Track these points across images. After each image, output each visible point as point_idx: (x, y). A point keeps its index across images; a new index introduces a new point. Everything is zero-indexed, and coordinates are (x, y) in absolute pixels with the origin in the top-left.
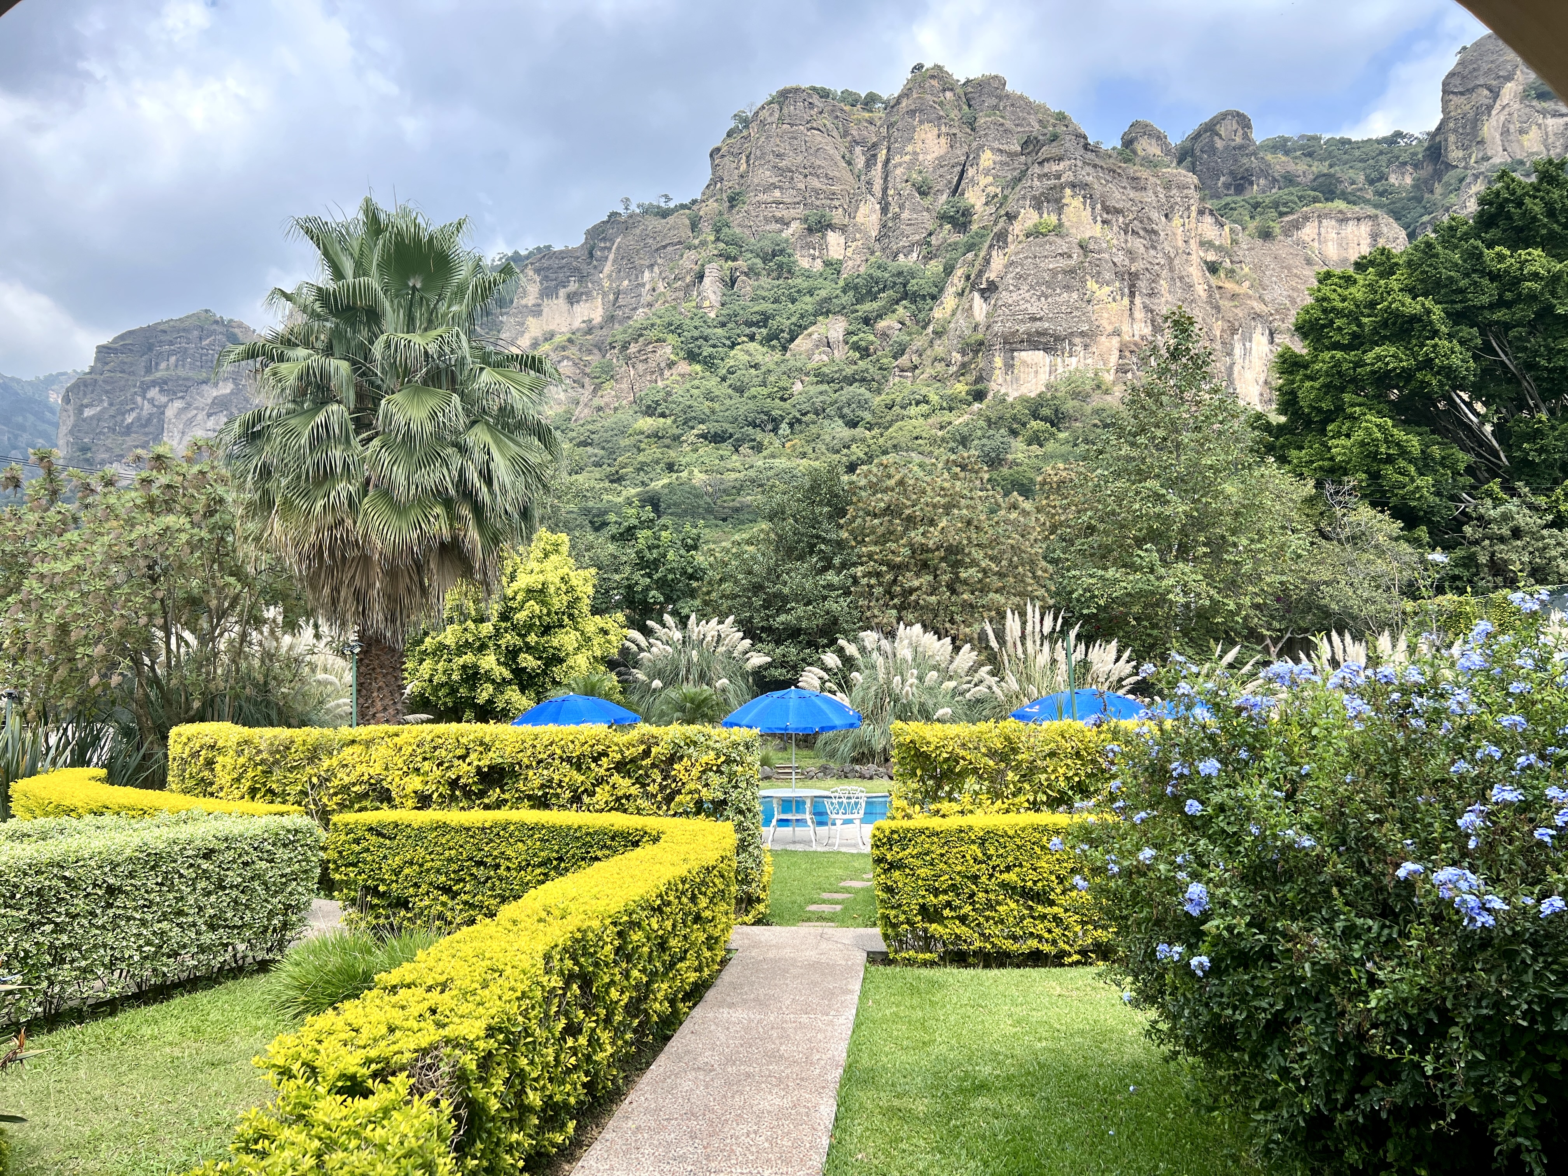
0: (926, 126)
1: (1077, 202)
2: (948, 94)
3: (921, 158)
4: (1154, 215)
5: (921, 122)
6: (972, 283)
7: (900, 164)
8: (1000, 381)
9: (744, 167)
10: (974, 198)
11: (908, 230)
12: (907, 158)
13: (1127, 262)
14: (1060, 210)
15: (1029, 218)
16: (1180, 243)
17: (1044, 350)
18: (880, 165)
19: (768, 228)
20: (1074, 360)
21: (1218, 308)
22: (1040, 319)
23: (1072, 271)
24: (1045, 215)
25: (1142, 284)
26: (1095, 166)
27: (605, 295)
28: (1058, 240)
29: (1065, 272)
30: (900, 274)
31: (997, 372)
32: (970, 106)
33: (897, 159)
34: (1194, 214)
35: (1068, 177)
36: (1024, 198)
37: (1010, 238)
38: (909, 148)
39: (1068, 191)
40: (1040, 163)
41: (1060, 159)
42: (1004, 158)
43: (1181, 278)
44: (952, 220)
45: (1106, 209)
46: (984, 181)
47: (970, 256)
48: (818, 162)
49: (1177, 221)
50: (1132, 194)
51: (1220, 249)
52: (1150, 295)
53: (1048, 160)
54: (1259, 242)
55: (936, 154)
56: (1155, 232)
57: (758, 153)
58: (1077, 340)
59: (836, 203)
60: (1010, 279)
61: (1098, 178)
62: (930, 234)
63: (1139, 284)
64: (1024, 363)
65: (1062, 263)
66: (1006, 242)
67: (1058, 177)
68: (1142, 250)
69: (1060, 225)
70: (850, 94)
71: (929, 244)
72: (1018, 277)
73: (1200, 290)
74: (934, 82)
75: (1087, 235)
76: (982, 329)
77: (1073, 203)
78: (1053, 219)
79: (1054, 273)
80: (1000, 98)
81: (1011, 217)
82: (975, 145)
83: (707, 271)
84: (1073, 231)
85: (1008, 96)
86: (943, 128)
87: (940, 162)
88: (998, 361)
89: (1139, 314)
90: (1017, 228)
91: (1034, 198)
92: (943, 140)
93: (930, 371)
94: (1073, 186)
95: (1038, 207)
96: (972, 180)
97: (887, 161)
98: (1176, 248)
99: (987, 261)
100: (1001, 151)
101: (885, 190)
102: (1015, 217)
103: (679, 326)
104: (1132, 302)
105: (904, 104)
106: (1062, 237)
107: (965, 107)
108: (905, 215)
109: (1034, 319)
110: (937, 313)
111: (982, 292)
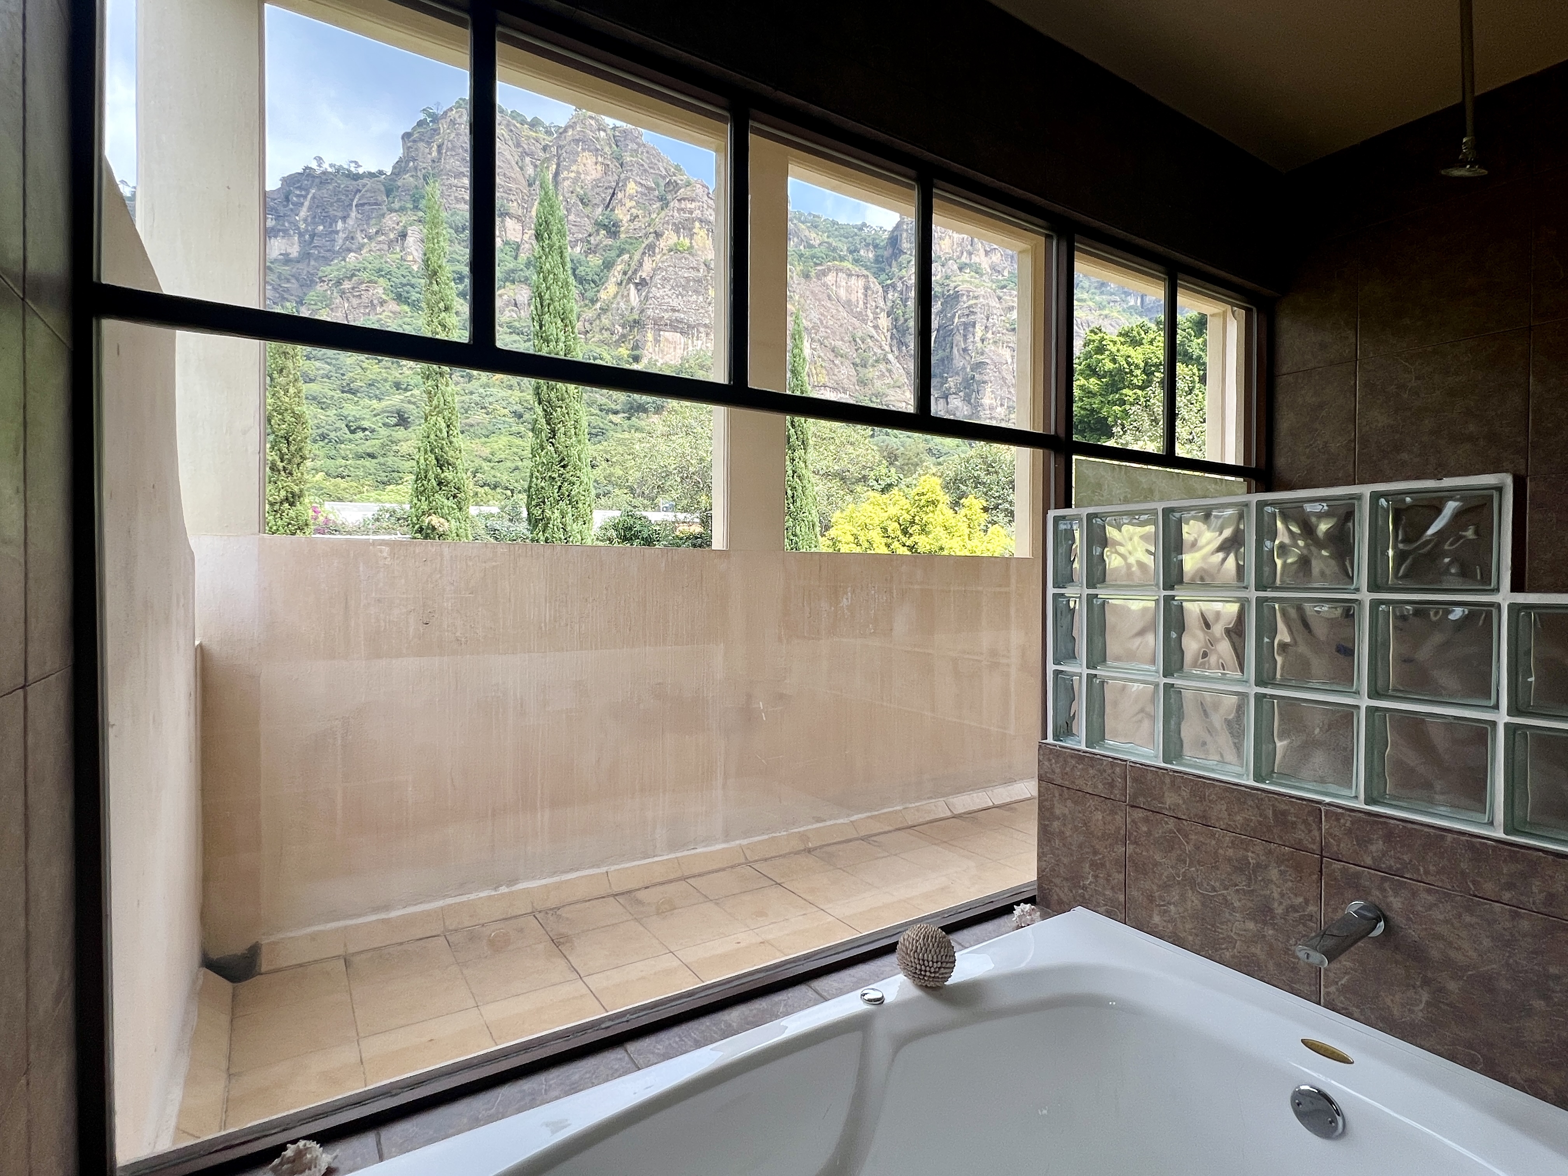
0: (586, 154)
1: (703, 233)
2: (602, 134)
3: (582, 176)
5: (583, 150)
6: (628, 278)
7: (568, 179)
8: (651, 350)
9: (435, 154)
10: (621, 214)
11: (574, 229)
12: (573, 175)
14: (691, 236)
15: (670, 238)
17: (681, 333)
19: (458, 206)
20: (700, 342)
22: (678, 311)
23: (699, 281)
24: (681, 238)
28: (691, 258)
29: (694, 280)
31: (649, 344)
32: (617, 146)
33: (565, 174)
35: (697, 214)
36: (668, 223)
37: (657, 250)
38: (574, 168)
39: (697, 224)
40: (680, 201)
41: (693, 200)
42: (643, 190)
44: (605, 227)
46: (630, 204)
47: (626, 257)
53: (684, 199)
54: (803, 280)
55: (594, 177)
57: (450, 145)
58: (702, 329)
59: (513, 198)
60: (657, 279)
62: (590, 235)
64: (667, 340)
65: (693, 274)
66: (654, 252)
67: (691, 213)
69: (692, 247)
70: (518, 114)
71: (589, 242)
72: (664, 279)
74: (593, 122)
75: (709, 257)
76: (636, 312)
77: (700, 233)
78: (687, 242)
79: (688, 280)
80: (638, 145)
81: (658, 235)
82: (623, 176)
83: (409, 232)
84: (700, 253)
85: (645, 145)
86: (599, 158)
87: (596, 184)
88: (650, 336)
90: (662, 243)
91: (674, 224)
92: (599, 167)
93: (598, 337)
94: (701, 221)
95: (677, 231)
96: (620, 201)
97: (556, 174)
99: (641, 264)
100: (640, 183)
102: (662, 236)
103: (389, 273)
105: (570, 132)
106: (693, 256)
107: (614, 146)
108: (572, 217)
109: (674, 310)
110: (603, 295)
111: (636, 284)
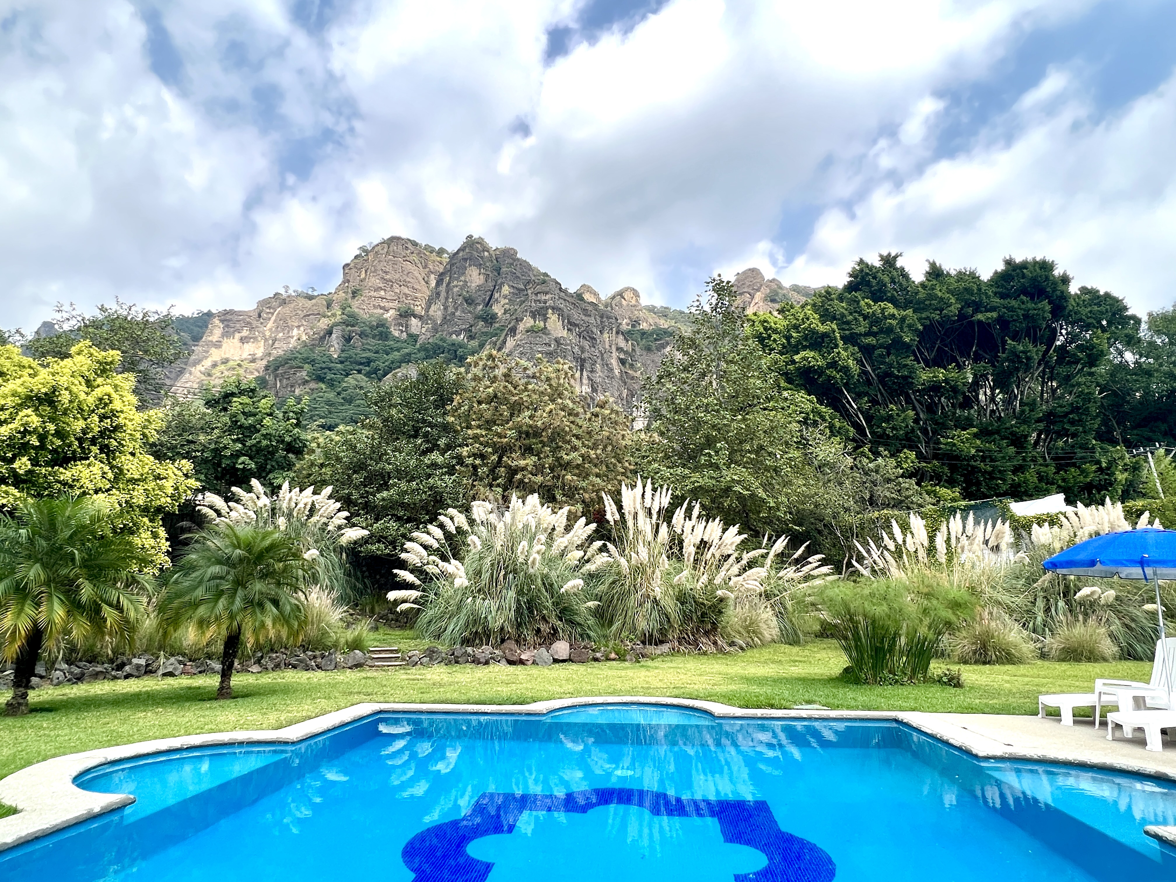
0: (473, 268)
1: (555, 317)
2: (486, 254)
3: (469, 284)
4: (595, 330)
5: (470, 265)
7: (457, 286)
9: (363, 276)
10: (498, 309)
11: (460, 322)
12: (461, 283)
13: (580, 353)
14: (545, 320)
15: (528, 322)
16: (607, 347)
18: (444, 285)
19: (375, 311)
21: (625, 383)
23: (551, 353)
24: (537, 322)
25: (587, 365)
26: (565, 300)
27: (266, 340)
28: (544, 336)
29: (547, 353)
30: (453, 344)
32: (497, 261)
33: (455, 283)
34: (614, 332)
35: (550, 303)
36: (526, 311)
37: (517, 332)
38: (462, 278)
39: (550, 311)
40: (536, 294)
41: (547, 293)
42: (515, 291)
43: (607, 365)
44: (485, 320)
45: (569, 322)
46: (503, 301)
47: (494, 339)
48: (408, 279)
49: (606, 335)
50: (584, 317)
51: (626, 353)
52: (591, 372)
53: (540, 293)
54: (645, 353)
55: (477, 284)
56: (595, 339)
57: (373, 269)
59: (418, 303)
61: (566, 306)
62: (471, 326)
63: (585, 364)
65: (546, 349)
66: (515, 334)
67: (545, 303)
68: (588, 347)
69: (545, 328)
70: (430, 247)
71: (470, 331)
72: (521, 353)
73: (617, 372)
74: (479, 246)
75: (560, 335)
77: (553, 318)
78: (542, 324)
79: (541, 353)
80: (514, 260)
81: (519, 320)
82: (499, 281)
83: (334, 331)
84: (552, 332)
85: (518, 259)
86: (482, 270)
87: (479, 288)
89: (585, 381)
90: (521, 327)
91: (532, 312)
92: (482, 277)
94: (553, 308)
95: (534, 317)
96: (497, 300)
97: (449, 283)
98: (605, 349)
99: (504, 342)
100: (513, 287)
101: (447, 299)
102: (521, 321)
103: (313, 360)
104: (582, 374)
105: (461, 254)
106: (546, 335)
107: (495, 262)
108: (458, 313)
